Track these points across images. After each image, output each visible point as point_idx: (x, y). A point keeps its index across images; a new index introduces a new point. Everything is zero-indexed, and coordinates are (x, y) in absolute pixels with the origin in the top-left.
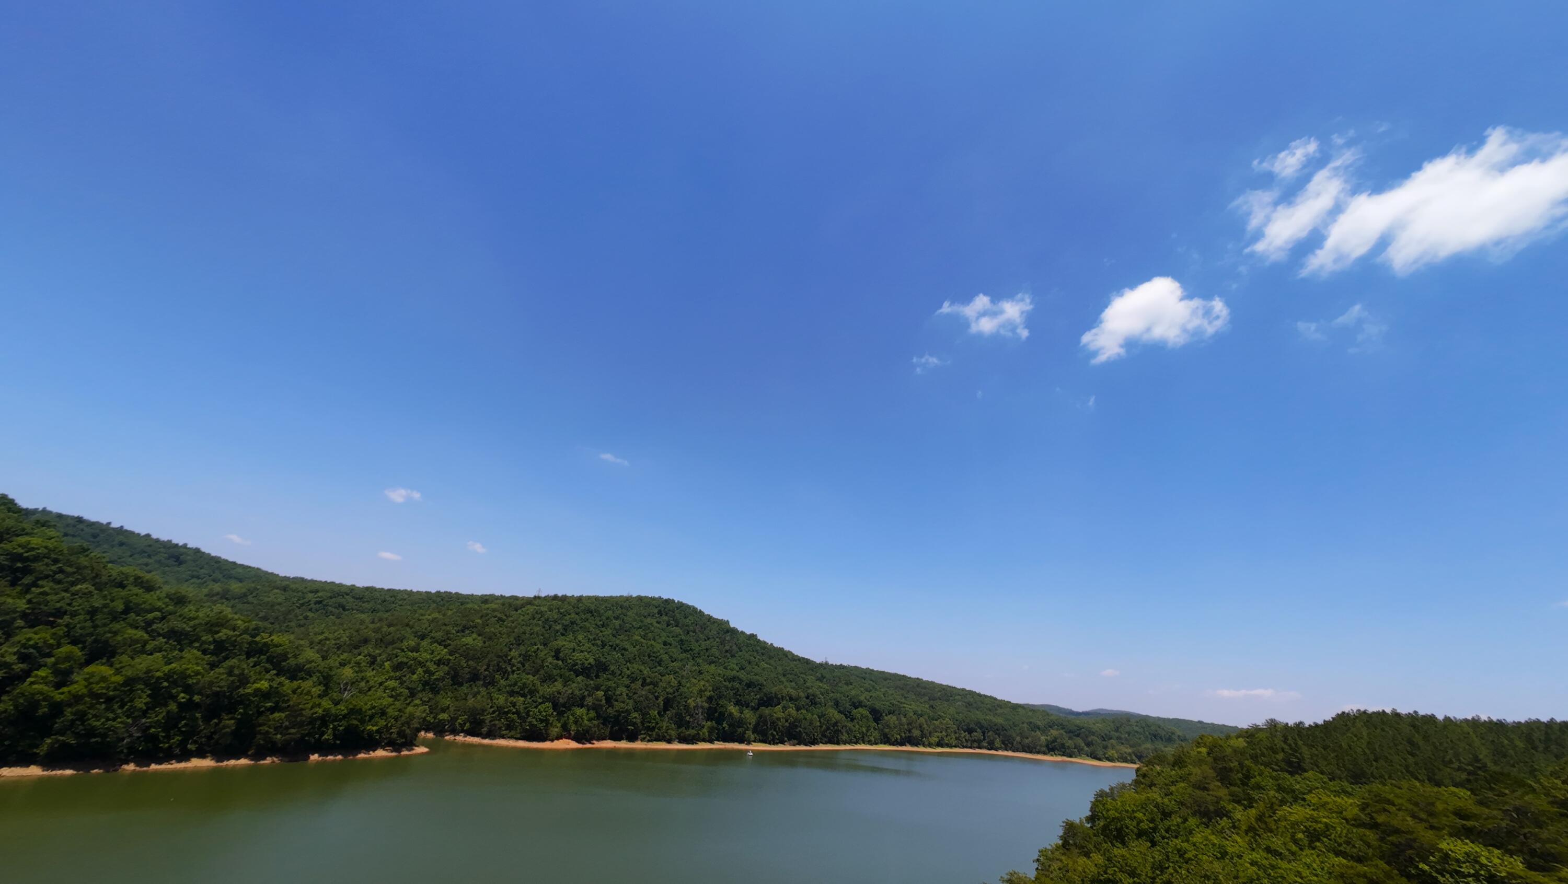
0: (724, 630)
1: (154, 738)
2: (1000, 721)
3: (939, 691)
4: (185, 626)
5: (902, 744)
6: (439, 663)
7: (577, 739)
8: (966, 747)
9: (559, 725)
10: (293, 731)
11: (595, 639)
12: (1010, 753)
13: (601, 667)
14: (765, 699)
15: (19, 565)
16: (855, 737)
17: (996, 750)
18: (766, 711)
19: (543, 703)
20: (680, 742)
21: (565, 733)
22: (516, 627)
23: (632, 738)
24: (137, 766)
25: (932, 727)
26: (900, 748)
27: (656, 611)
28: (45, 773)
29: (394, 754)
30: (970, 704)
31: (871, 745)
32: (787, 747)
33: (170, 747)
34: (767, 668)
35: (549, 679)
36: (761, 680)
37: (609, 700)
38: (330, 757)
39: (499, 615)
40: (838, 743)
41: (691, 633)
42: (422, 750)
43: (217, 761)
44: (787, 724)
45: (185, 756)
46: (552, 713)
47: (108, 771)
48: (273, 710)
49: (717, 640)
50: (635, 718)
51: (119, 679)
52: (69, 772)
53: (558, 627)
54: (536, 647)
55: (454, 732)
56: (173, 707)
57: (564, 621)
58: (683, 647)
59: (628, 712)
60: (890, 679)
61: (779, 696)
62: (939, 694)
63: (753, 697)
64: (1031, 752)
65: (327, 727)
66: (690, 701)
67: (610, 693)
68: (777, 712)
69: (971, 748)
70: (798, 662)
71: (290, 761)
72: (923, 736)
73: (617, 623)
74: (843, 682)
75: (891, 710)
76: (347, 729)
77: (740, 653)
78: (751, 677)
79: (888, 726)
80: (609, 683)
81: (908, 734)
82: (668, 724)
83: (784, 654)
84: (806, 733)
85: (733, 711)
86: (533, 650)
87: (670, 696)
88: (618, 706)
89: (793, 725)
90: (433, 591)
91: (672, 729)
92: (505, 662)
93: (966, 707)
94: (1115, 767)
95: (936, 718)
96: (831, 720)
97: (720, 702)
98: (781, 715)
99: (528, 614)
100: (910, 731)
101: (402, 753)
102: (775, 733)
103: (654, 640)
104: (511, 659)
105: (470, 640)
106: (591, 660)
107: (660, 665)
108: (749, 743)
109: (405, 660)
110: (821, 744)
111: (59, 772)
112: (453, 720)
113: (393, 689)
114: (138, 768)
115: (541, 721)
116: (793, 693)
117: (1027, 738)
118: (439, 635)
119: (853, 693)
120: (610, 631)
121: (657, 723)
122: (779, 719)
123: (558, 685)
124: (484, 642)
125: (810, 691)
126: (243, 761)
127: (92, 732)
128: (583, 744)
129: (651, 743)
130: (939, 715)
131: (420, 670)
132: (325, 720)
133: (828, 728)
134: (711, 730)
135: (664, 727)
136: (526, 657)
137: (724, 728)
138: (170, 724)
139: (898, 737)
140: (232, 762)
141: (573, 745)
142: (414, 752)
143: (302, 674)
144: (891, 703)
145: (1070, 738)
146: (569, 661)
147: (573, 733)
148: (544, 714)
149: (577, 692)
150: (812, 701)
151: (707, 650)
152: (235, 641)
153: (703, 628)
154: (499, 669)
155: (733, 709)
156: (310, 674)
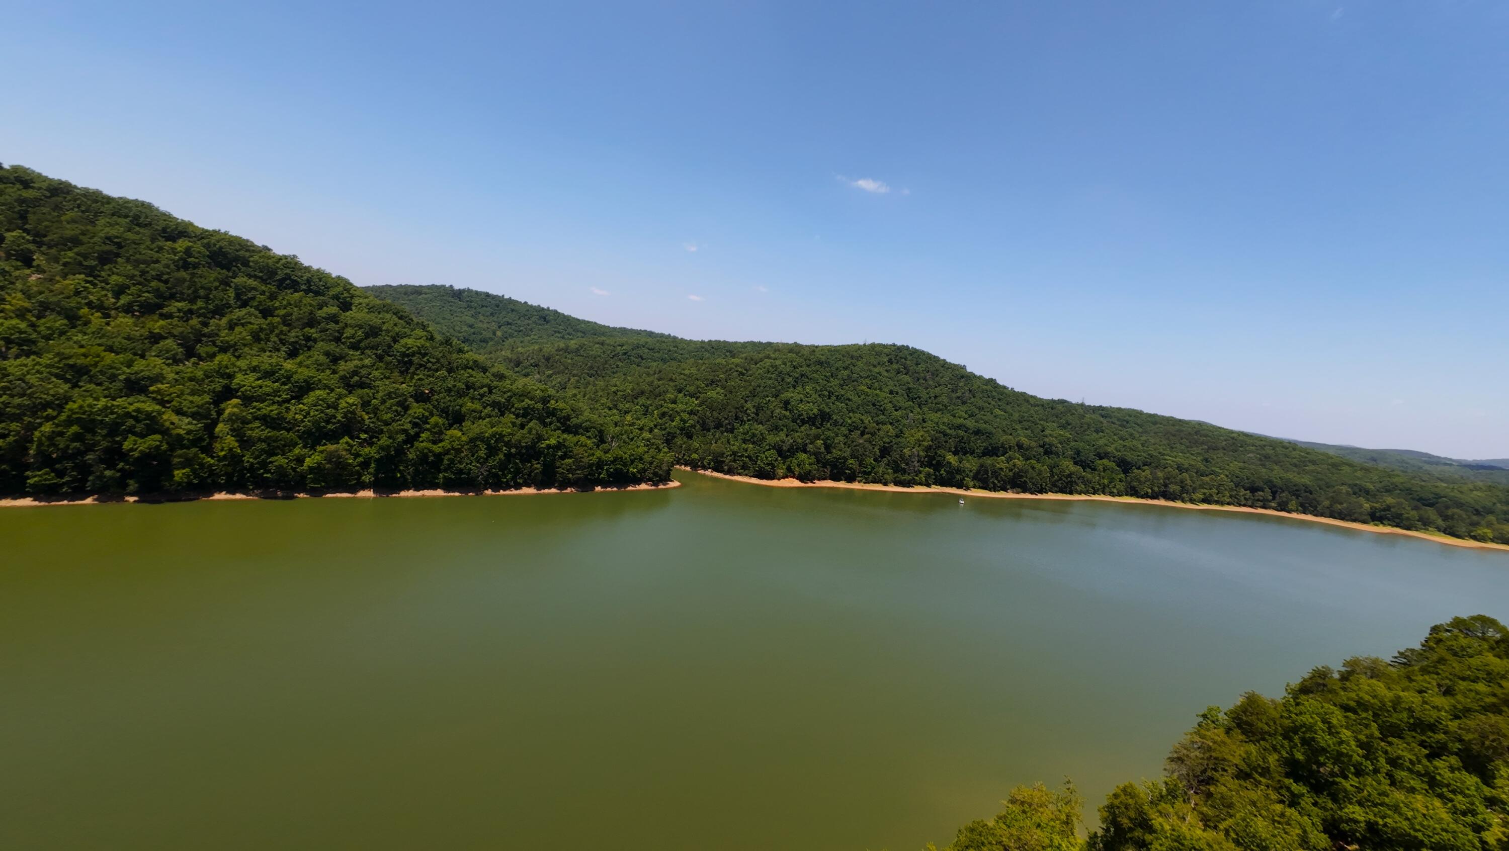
0: (959, 375)
1: (496, 475)
2: (1306, 480)
3: (1225, 440)
4: (500, 399)
5: (1153, 497)
6: (691, 413)
7: (801, 478)
8: (1244, 505)
9: (784, 467)
10: (579, 472)
11: (821, 391)
12: (1309, 518)
13: (824, 417)
14: (990, 448)
15: (406, 359)
16: (1093, 488)
17: (1289, 512)
18: (988, 461)
19: (769, 450)
20: (896, 485)
21: (790, 473)
22: (753, 380)
23: (850, 480)
24: (493, 491)
25: (1198, 483)
26: (1150, 502)
27: (886, 359)
28: (446, 494)
29: (653, 488)
30: (1267, 457)
31: (1113, 496)
32: (1010, 495)
33: (507, 480)
34: (1002, 415)
35: (776, 429)
36: (989, 428)
37: (828, 448)
38: (609, 489)
39: (740, 370)
40: (1071, 493)
41: (922, 381)
42: (676, 484)
43: (538, 490)
44: (1011, 474)
45: (518, 486)
46: (777, 459)
47: (477, 495)
48: (563, 458)
49: (949, 386)
50: (852, 464)
51: (464, 438)
52: (457, 494)
53: (789, 380)
54: (767, 399)
55: (705, 468)
56: (501, 456)
57: (795, 374)
58: (910, 395)
59: (846, 459)
60: (1161, 424)
61: (1007, 446)
62: (1224, 443)
63: (980, 444)
64: (1342, 519)
65: (603, 469)
66: (905, 451)
67: (829, 441)
68: (1001, 462)
69: (1251, 507)
70: (1040, 407)
71: (582, 491)
72: (1182, 492)
73: (846, 373)
74: (1093, 429)
75: (1147, 462)
76: (616, 470)
77: (973, 399)
78: (979, 425)
79: (1138, 480)
80: (828, 433)
81: (1163, 489)
82: (884, 470)
83: (1025, 400)
84: (1033, 483)
85: (951, 460)
86: (764, 402)
87: (887, 445)
88: (836, 453)
89: (1018, 475)
90: (706, 340)
91: (888, 474)
92: (741, 412)
93: (1260, 460)
94: (1482, 548)
95: (1207, 473)
96: (1065, 471)
97: (939, 452)
98: (1003, 465)
99: (764, 368)
100: (1166, 485)
101: (659, 487)
102: (996, 482)
103: (881, 389)
104: (747, 410)
105: (714, 394)
106: (815, 411)
107: (883, 414)
108: (968, 489)
109: (666, 410)
110: (1050, 493)
111: (452, 494)
112: (702, 459)
113: (648, 440)
114: (493, 493)
115: (769, 465)
116: (1025, 441)
117: (1341, 503)
118: (692, 389)
119: (1101, 442)
120: (838, 382)
121: (874, 468)
122: (1001, 469)
123: (782, 435)
124: (726, 395)
125: (1047, 440)
126: (553, 490)
127: (461, 471)
128: (805, 483)
129: (867, 485)
130: (1212, 471)
131: (678, 418)
132: (600, 464)
133: (1061, 479)
134: (928, 475)
135: (881, 472)
136: (758, 409)
137: (942, 475)
138: (503, 466)
139: (1150, 491)
140: (546, 491)
141: (796, 483)
142: (668, 486)
143: (581, 431)
144: (1149, 454)
145: (1416, 508)
146: (796, 412)
147: (797, 473)
148: (770, 459)
149: (800, 441)
150: (1048, 451)
151: (936, 397)
152: (534, 407)
153: (935, 374)
154: (737, 418)
155: (951, 458)
156: (587, 430)
